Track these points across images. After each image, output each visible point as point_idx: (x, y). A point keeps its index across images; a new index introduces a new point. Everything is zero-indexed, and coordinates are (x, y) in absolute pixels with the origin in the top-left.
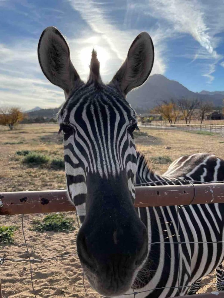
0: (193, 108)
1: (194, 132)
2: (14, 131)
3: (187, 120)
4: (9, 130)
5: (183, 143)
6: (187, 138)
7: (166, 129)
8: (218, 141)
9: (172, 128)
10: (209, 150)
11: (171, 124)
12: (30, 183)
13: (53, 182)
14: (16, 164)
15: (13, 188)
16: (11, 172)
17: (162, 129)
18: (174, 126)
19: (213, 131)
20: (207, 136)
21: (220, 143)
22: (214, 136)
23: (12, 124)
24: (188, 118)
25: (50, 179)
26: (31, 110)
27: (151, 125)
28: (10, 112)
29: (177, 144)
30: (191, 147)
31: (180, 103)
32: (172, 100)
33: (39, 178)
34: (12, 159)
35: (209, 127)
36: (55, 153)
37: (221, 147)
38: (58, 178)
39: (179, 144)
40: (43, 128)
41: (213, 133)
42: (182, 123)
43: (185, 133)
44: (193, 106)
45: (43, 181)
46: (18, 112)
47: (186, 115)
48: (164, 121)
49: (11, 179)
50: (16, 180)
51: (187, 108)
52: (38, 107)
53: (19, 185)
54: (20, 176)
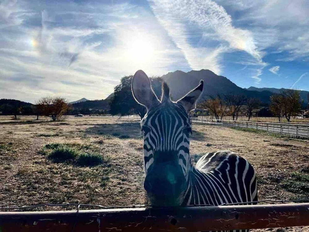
0: (240, 104)
1: (239, 129)
2: (57, 123)
3: (234, 116)
4: (51, 121)
5: (226, 140)
6: (231, 135)
7: (212, 125)
8: (263, 139)
9: (218, 123)
10: (251, 149)
11: (218, 120)
12: (49, 180)
13: (75, 179)
14: (41, 158)
15: (28, 185)
16: (33, 167)
17: (208, 124)
18: (221, 122)
19: (259, 128)
20: (252, 134)
21: (264, 141)
22: (260, 133)
23: (55, 115)
24: (235, 114)
25: (72, 176)
26: (77, 101)
27: (197, 120)
28: (54, 103)
29: (219, 142)
30: (233, 145)
31: (227, 98)
32: (218, 95)
33: (59, 175)
34: (39, 153)
35: (256, 124)
36: (87, 148)
37: (264, 146)
38: (81, 175)
39: (221, 141)
40: (87, 120)
41: (259, 130)
42: (229, 119)
43: (231, 129)
44: (240, 101)
45: (64, 179)
46: (63, 103)
47: (233, 111)
48: (211, 117)
49: (30, 175)
50: (34, 177)
51: (234, 104)
52: (84, 99)
53: (36, 183)
54: (41, 172)
